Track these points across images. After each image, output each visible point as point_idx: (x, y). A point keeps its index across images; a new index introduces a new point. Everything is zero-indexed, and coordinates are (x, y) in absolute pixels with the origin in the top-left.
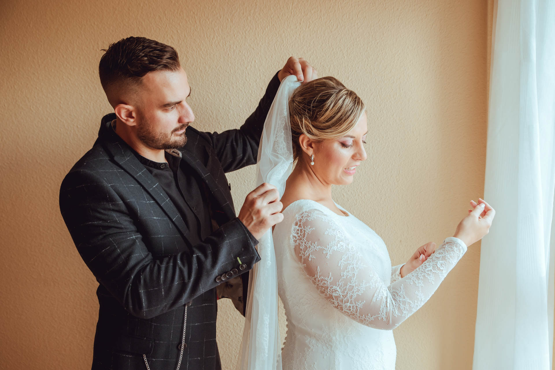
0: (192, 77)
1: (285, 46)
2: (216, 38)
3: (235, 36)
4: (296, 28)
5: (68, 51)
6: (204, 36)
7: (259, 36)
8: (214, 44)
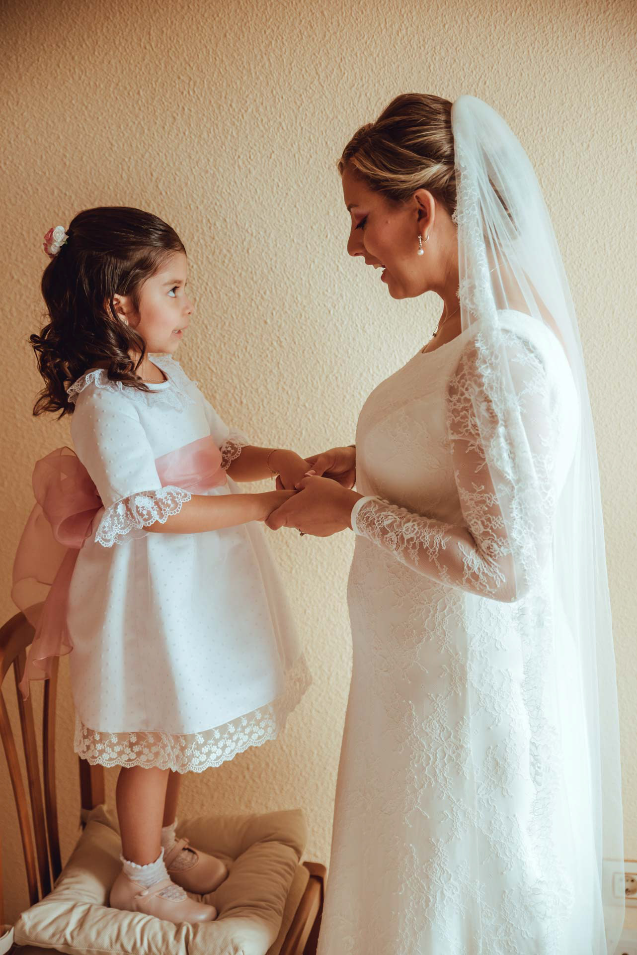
0: (349, 111)
1: (550, 52)
2: (404, 32)
3: (447, 26)
4: (577, 14)
5: (84, 46)
6: (380, 25)
7: (498, 27)
8: (399, 44)
